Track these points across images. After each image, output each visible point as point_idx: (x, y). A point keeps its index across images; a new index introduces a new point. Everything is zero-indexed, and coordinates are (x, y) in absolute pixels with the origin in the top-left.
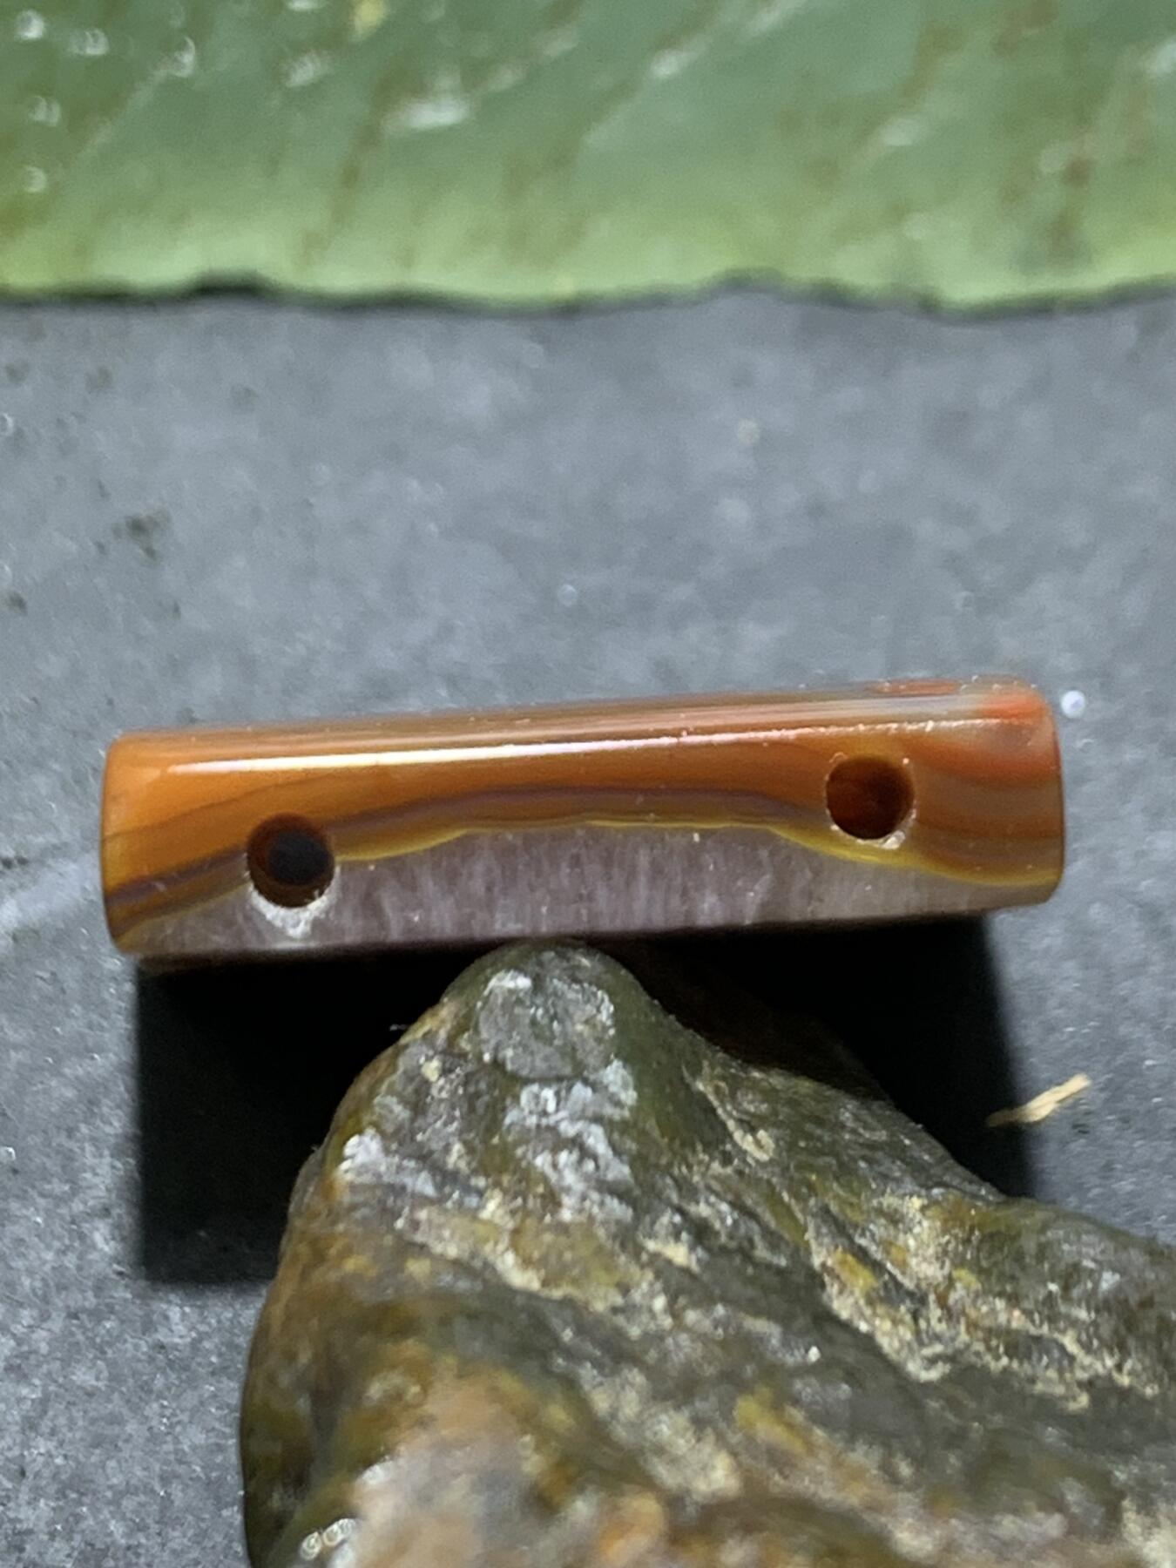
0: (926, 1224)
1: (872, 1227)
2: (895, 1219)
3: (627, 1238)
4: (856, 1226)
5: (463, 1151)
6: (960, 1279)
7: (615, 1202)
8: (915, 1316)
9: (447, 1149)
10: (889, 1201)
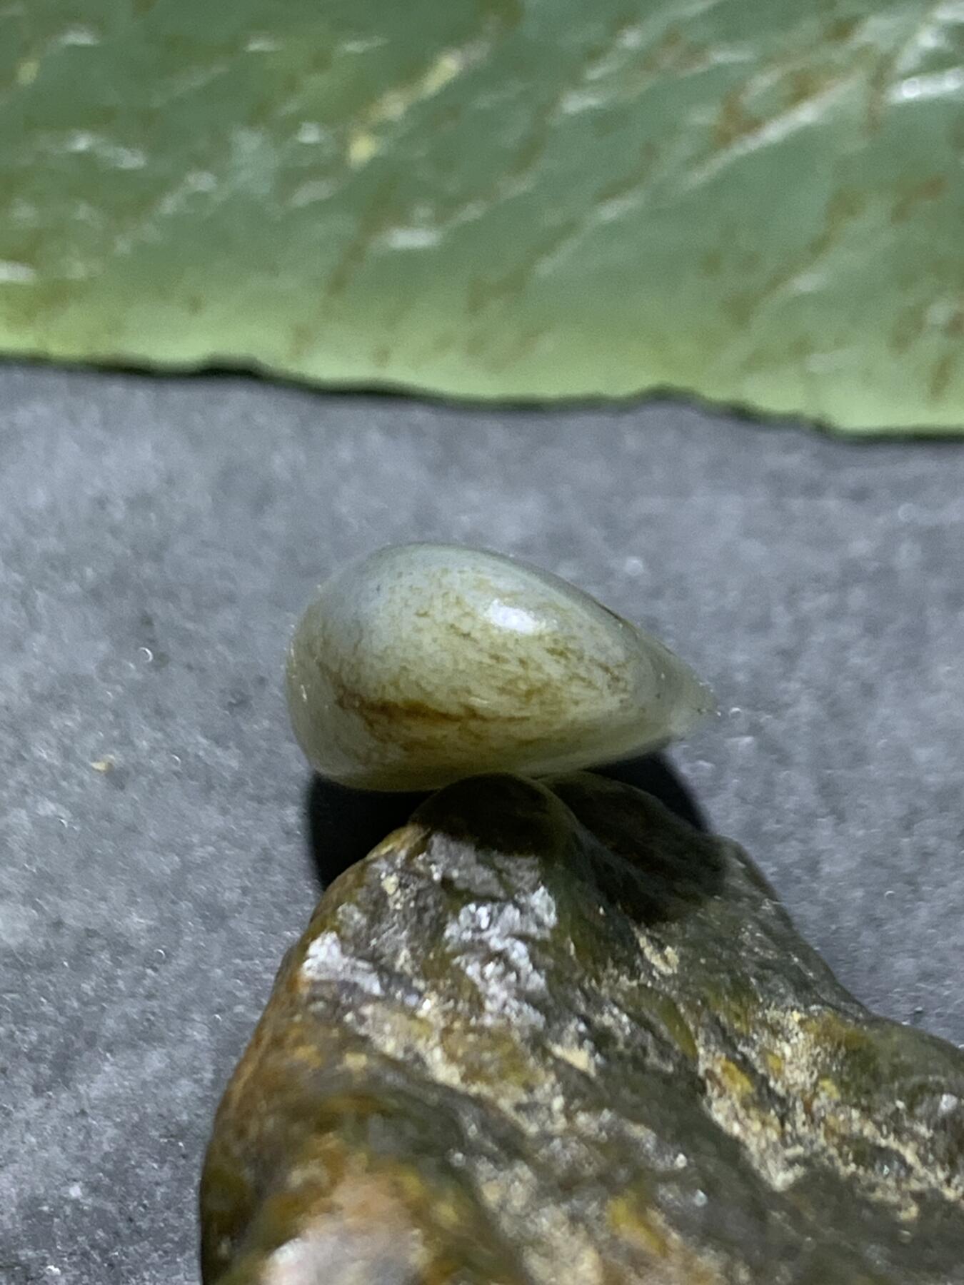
0: (801, 1035)
1: (755, 1037)
2: (777, 1031)
3: (538, 1043)
4: (740, 1035)
5: (409, 956)
6: (823, 1089)
7: (531, 1010)
8: (782, 1120)
9: (395, 954)
10: (773, 1014)
